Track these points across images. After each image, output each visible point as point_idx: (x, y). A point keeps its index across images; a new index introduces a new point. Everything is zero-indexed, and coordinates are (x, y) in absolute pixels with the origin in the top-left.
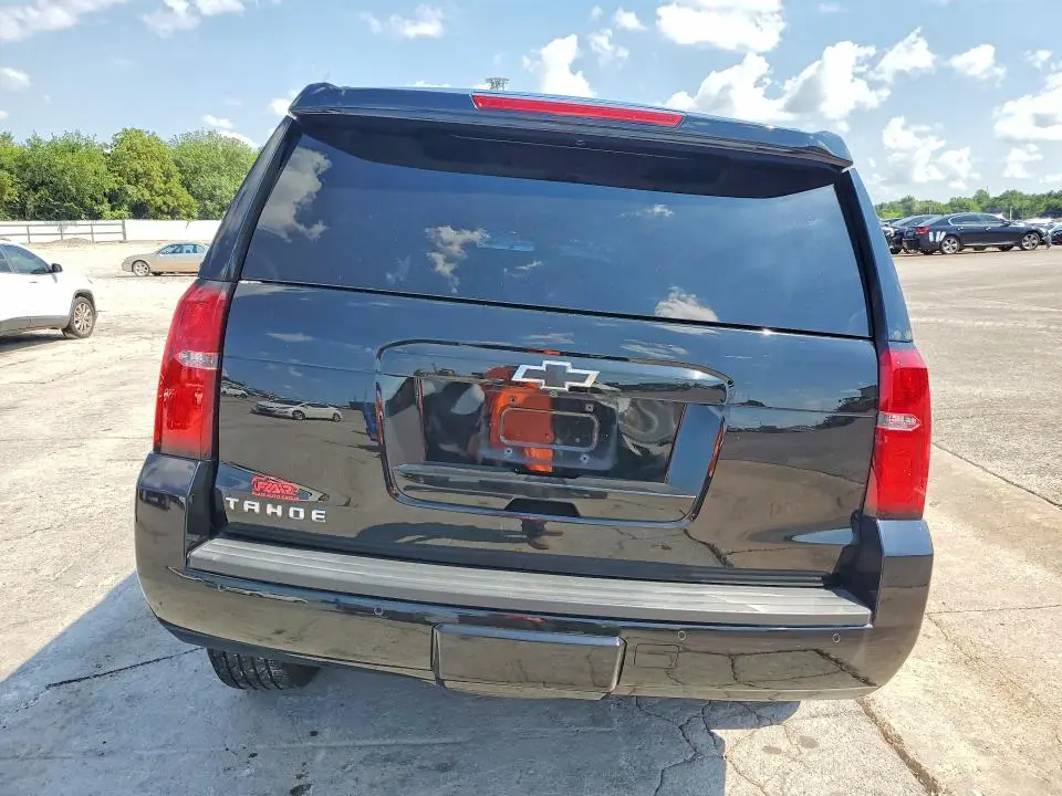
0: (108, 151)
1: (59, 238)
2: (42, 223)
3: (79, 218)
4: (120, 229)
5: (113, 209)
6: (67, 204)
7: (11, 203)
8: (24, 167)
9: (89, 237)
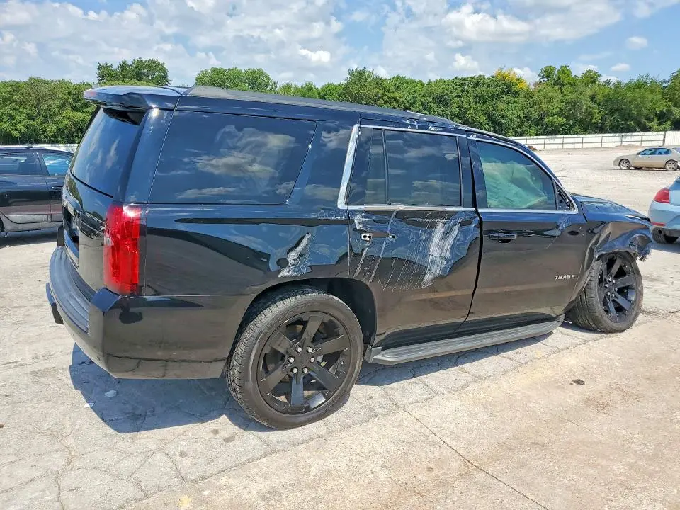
0: (666, 85)
1: (619, 144)
2: (612, 135)
3: (636, 131)
4: (662, 137)
5: (660, 124)
6: (629, 123)
7: (596, 123)
8: (607, 101)
9: (639, 144)
